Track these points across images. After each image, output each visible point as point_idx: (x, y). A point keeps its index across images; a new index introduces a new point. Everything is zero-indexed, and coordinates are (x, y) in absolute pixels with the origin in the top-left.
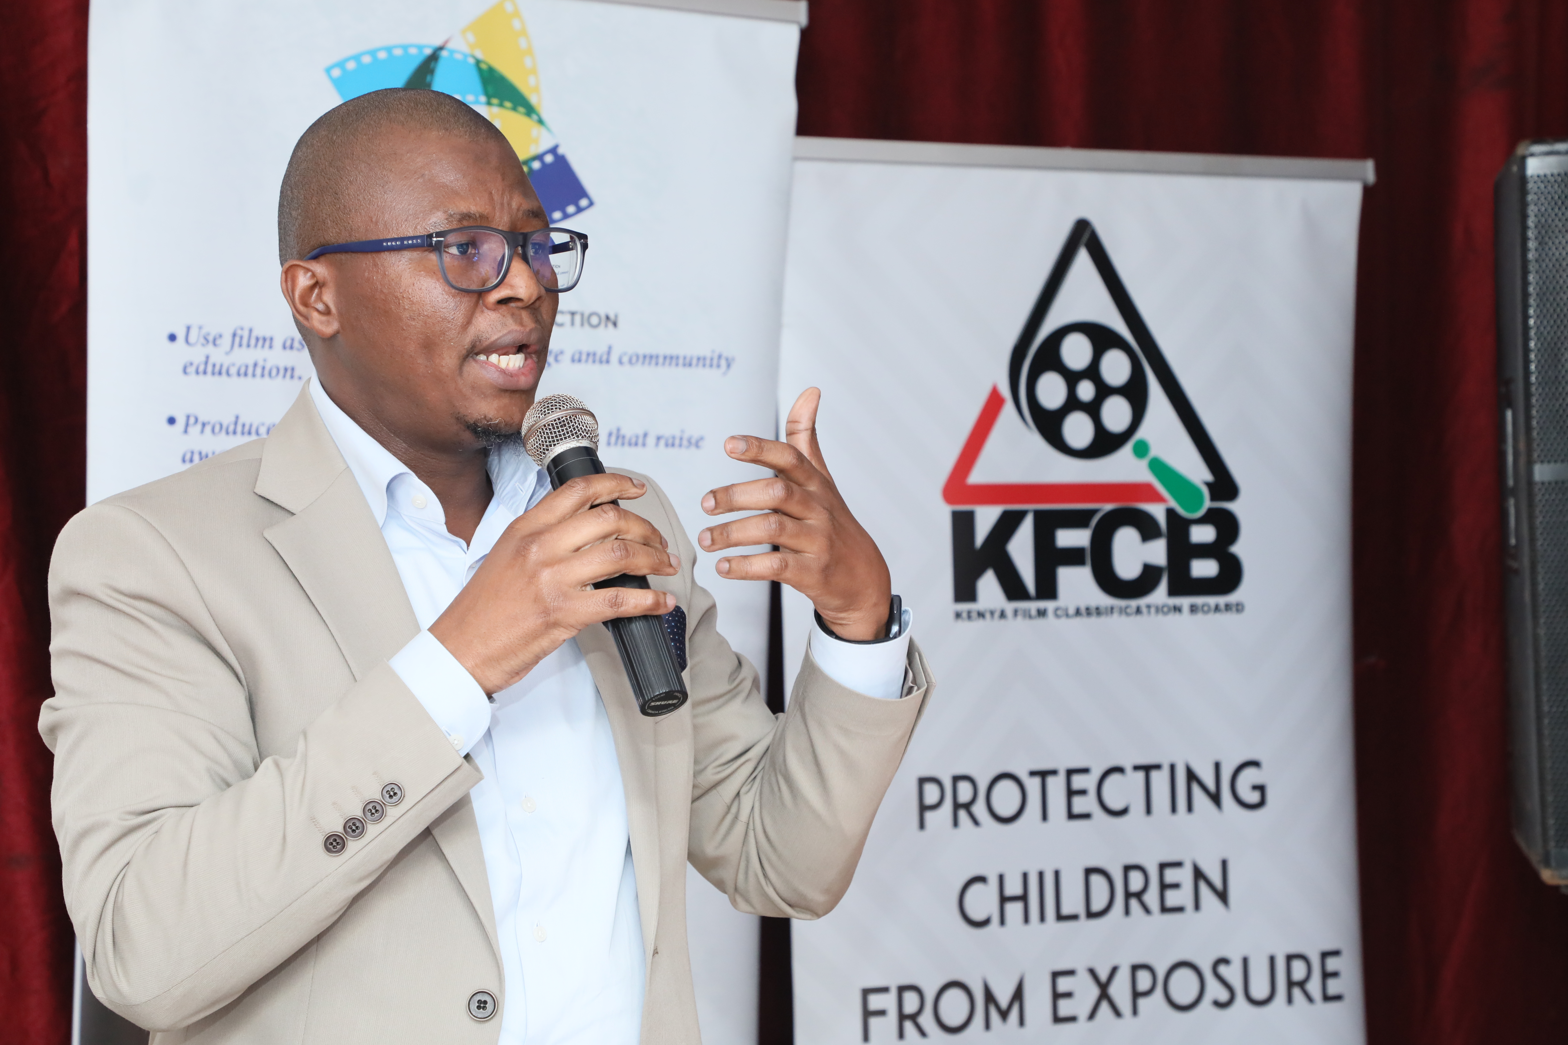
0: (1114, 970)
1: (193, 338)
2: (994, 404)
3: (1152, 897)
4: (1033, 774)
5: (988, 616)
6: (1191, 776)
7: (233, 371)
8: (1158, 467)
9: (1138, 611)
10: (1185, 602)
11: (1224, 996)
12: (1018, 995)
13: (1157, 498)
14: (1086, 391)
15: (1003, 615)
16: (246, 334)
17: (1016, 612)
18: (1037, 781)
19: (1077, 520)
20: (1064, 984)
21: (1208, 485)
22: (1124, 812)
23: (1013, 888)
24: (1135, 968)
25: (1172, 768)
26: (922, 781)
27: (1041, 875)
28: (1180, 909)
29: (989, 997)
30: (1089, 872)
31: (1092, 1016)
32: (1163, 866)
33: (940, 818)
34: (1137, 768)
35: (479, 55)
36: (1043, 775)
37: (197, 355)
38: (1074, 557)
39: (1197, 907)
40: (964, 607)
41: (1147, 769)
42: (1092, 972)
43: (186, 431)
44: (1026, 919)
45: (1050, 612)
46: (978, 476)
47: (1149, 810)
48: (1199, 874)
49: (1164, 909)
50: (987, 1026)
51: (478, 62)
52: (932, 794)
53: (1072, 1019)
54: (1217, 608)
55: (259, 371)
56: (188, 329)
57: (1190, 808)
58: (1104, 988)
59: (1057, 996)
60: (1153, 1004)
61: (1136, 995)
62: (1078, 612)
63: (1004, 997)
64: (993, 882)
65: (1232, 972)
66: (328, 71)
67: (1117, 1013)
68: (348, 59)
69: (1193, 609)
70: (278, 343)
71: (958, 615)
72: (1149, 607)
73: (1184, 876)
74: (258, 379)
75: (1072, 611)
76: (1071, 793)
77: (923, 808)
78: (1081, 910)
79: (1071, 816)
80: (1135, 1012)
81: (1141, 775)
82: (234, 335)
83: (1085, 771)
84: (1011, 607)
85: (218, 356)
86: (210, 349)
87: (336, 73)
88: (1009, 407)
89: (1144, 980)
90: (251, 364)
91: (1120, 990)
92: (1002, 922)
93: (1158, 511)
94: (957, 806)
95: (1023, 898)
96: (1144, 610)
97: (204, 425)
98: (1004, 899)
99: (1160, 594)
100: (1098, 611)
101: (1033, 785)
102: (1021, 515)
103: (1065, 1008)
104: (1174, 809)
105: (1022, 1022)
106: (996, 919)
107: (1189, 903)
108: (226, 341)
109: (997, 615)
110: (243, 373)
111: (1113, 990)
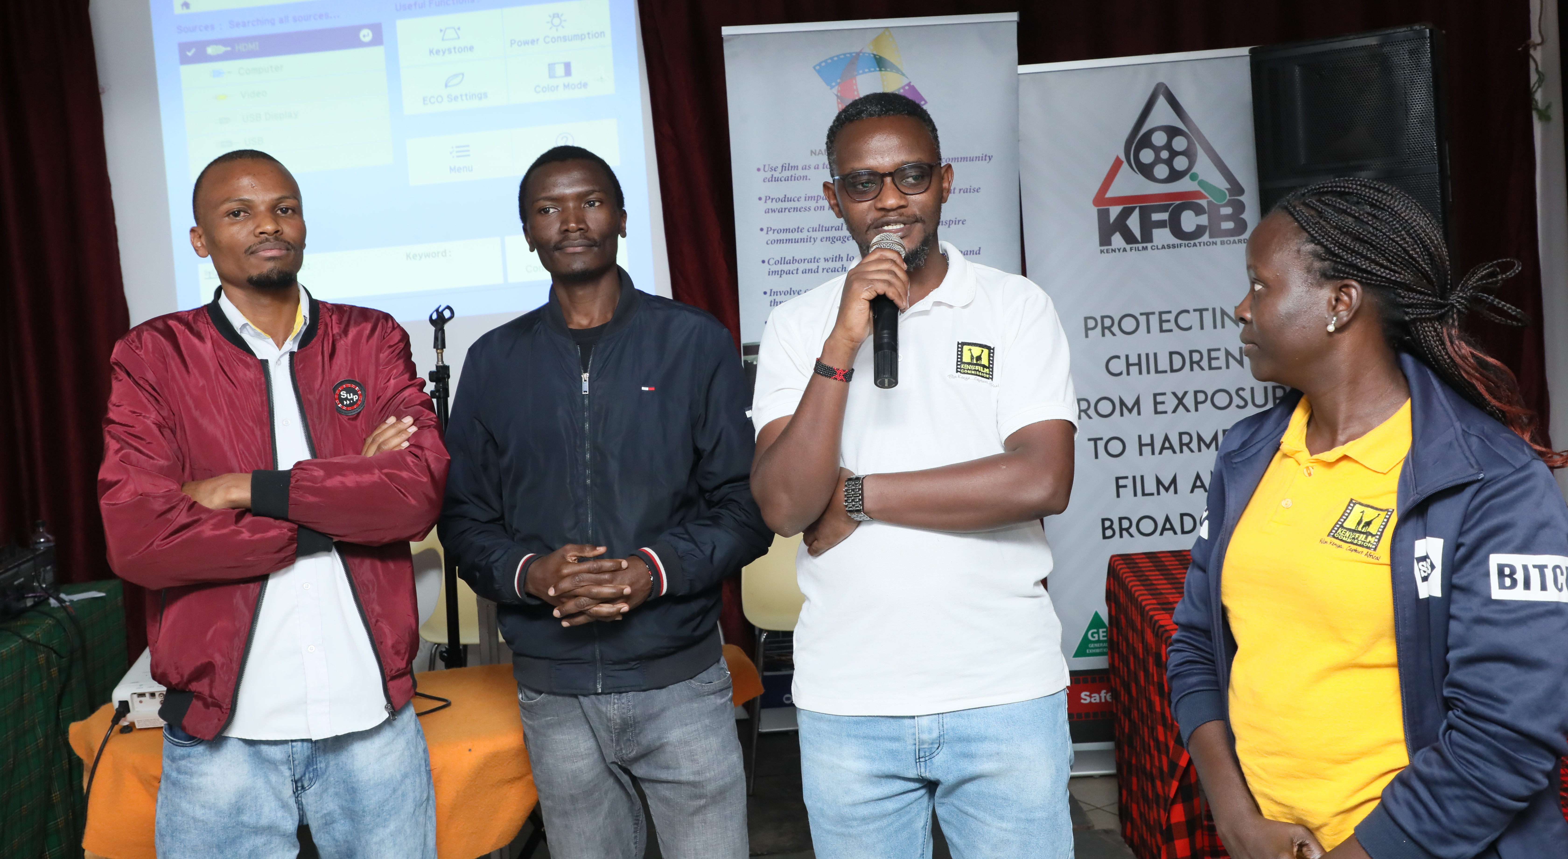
0: (1186, 393)
1: (766, 169)
2: (1117, 164)
3: (1205, 363)
4: (1141, 314)
5: (1117, 251)
6: (1223, 313)
7: (783, 179)
8: (1202, 183)
9: (1195, 245)
10: (1218, 240)
11: (1242, 403)
12: (1137, 402)
13: (1204, 197)
14: (1165, 155)
15: (1125, 250)
16: (787, 165)
17: (1131, 249)
18: (1144, 317)
19: (1163, 209)
20: (1159, 399)
21: (1227, 189)
22: (1190, 328)
23: (1133, 359)
24: (1196, 393)
25: (1214, 310)
26: (1086, 319)
27: (1147, 355)
28: (1220, 368)
29: (1122, 403)
30: (1171, 354)
31: (1174, 411)
32: (1209, 351)
33: (1096, 334)
34: (1195, 310)
35: (875, 53)
36: (1147, 315)
37: (768, 175)
38: (1161, 224)
39: (1228, 367)
40: (1105, 248)
41: (1201, 311)
42: (1174, 394)
43: (766, 202)
44: (1140, 373)
45: (1149, 248)
46: (1110, 194)
47: (1202, 328)
48: (1228, 353)
49: (1211, 368)
50: (1122, 415)
51: (875, 55)
52: (1091, 323)
53: (1166, 412)
54: (1234, 242)
55: (793, 178)
56: (765, 166)
57: (1223, 327)
58: (1180, 401)
59: (1156, 403)
60: (1206, 407)
61: (1197, 403)
62: (1163, 247)
63: (1130, 403)
64: (1123, 359)
65: (1247, 395)
66: (814, 68)
67: (1188, 410)
68: (821, 62)
69: (1222, 243)
70: (800, 168)
71: (1102, 251)
72: (1200, 243)
73: (1221, 354)
74: (793, 181)
75: (1160, 247)
76: (1161, 322)
77: (1087, 329)
78: (1168, 369)
79: (1162, 331)
80: (1197, 410)
81: (1198, 313)
82: (783, 166)
83: (1170, 312)
84: (1128, 247)
85: (776, 174)
86: (773, 172)
87: (818, 68)
88: (1125, 165)
89: (1201, 397)
90: (790, 176)
91: (1189, 401)
92: (1128, 374)
93: (1203, 203)
94: (1103, 328)
95: (1139, 364)
96: (1198, 244)
97: (772, 199)
98: (1128, 365)
99: (1206, 238)
100: (1174, 246)
101: (1143, 320)
102: (1134, 209)
103: (1160, 408)
104: (1215, 327)
105: (1139, 413)
106: (1125, 372)
107: (1224, 366)
108: (780, 169)
109: (1121, 250)
110: (787, 179)
111: (1185, 401)
